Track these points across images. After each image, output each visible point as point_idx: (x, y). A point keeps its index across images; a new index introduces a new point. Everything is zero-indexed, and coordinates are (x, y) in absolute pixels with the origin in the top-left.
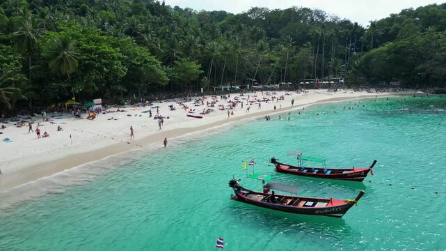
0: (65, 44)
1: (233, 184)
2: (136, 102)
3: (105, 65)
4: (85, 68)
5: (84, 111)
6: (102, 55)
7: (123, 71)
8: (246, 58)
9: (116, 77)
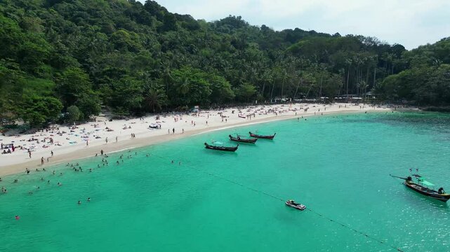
0: (184, 80)
1: (230, 136)
2: (216, 108)
3: (201, 89)
4: (192, 91)
5: (190, 112)
6: (201, 85)
7: (210, 92)
8: (291, 81)
9: (206, 95)
